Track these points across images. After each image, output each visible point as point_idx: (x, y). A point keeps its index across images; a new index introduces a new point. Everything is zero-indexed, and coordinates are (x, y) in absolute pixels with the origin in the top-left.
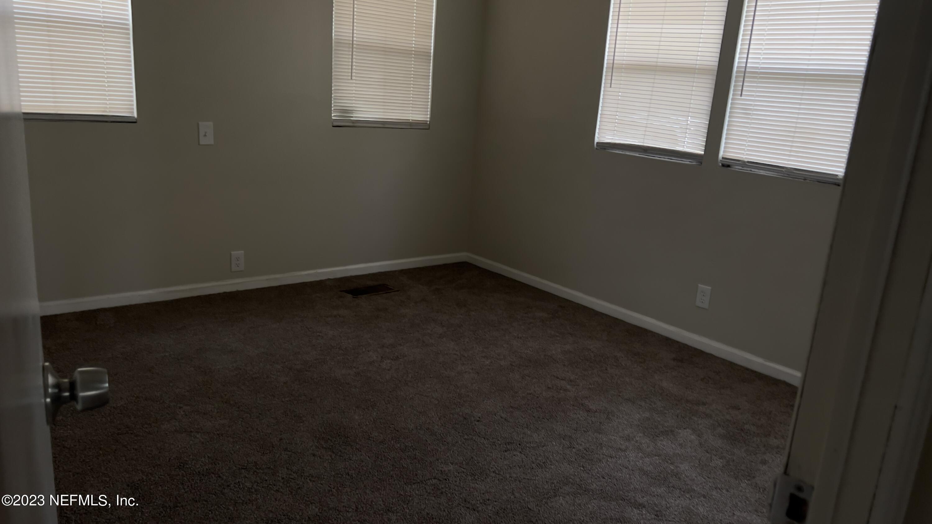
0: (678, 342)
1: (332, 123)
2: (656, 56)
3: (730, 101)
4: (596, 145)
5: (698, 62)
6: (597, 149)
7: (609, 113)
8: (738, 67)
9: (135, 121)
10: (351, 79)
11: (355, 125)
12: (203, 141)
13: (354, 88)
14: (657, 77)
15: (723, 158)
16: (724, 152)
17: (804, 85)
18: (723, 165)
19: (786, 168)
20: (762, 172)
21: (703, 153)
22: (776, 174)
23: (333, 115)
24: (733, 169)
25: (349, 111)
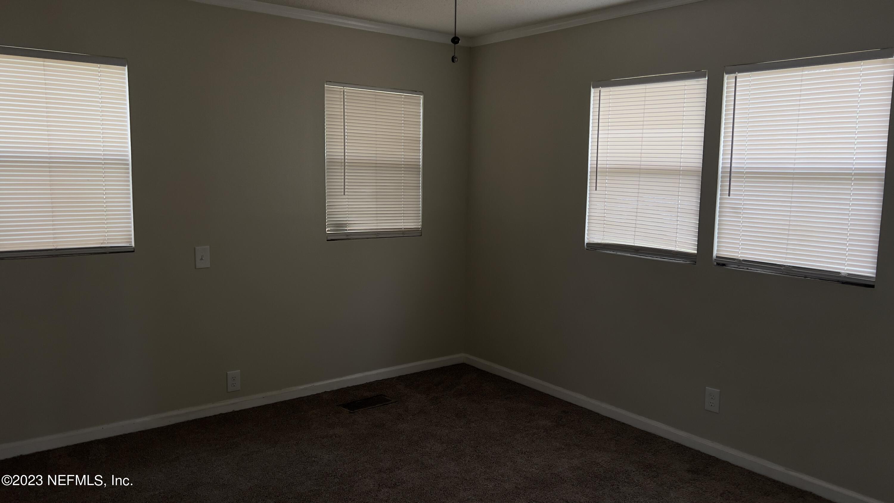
0: (690, 449)
1: (327, 238)
2: (639, 159)
3: (718, 201)
4: (586, 245)
5: (682, 164)
6: (587, 249)
7: (596, 215)
8: (723, 168)
9: (133, 250)
10: (344, 195)
11: (349, 237)
12: (199, 265)
13: (347, 203)
14: (641, 179)
15: (717, 257)
16: (717, 250)
17: (793, 183)
18: (718, 264)
19: (784, 266)
20: (760, 271)
21: (696, 252)
22: (774, 272)
23: (327, 229)
24: (727, 267)
25: (344, 225)
